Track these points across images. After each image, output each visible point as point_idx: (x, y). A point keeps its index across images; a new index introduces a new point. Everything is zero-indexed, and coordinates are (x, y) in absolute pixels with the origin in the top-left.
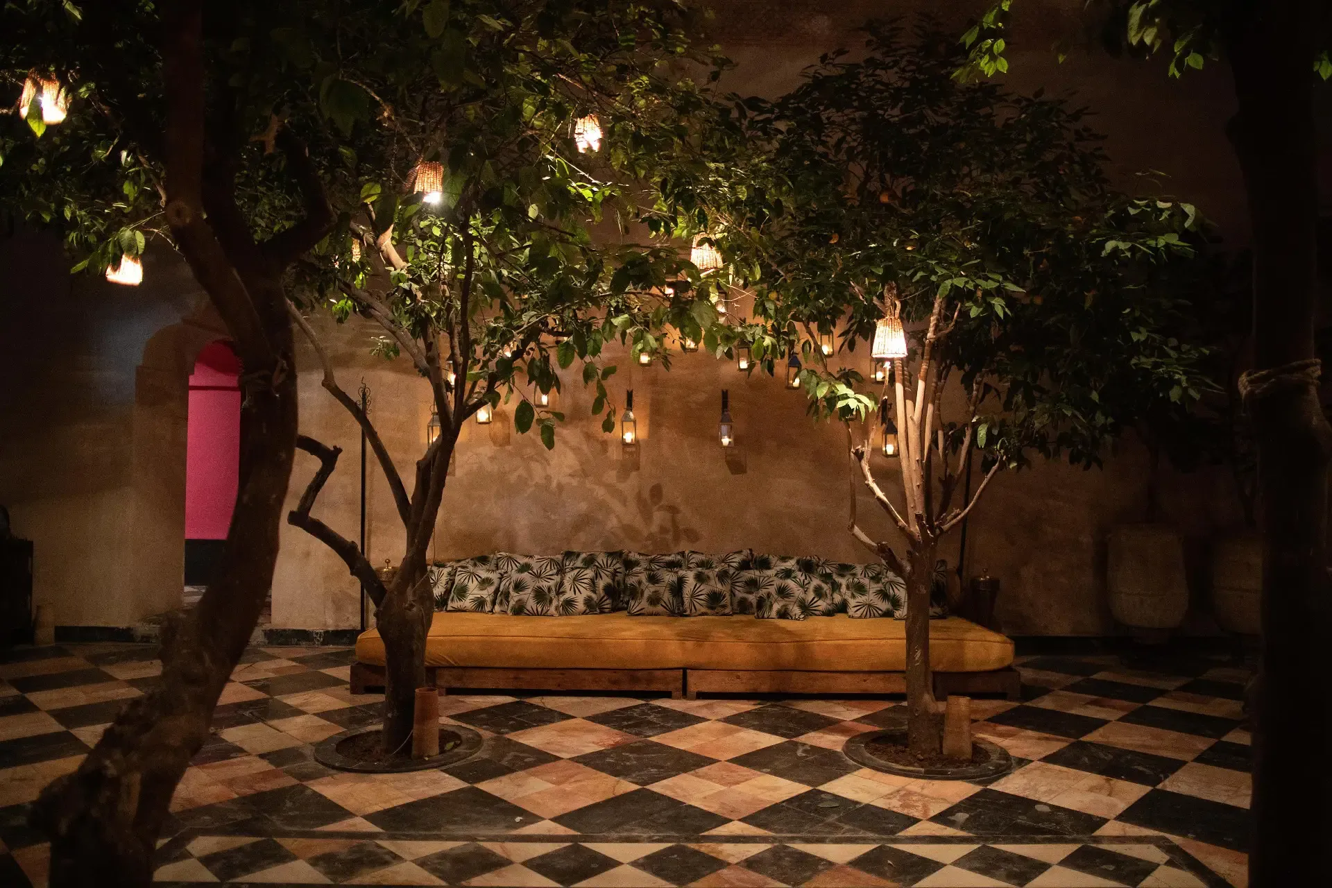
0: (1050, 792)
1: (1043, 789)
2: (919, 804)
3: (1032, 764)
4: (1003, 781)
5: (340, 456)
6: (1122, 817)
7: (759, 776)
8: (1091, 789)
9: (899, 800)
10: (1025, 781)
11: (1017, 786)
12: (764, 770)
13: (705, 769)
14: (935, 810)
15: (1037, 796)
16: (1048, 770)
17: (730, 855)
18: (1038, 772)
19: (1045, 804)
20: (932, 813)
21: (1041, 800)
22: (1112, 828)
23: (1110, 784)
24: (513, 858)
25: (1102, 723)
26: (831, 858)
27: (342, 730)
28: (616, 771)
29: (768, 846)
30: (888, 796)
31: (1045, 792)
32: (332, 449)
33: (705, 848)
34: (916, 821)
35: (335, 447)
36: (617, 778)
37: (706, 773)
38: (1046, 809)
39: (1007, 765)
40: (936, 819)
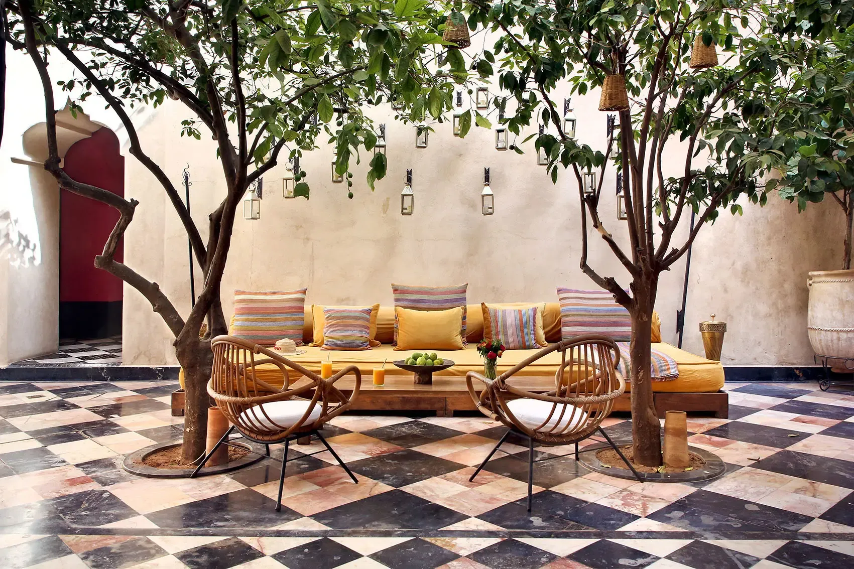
0: (758, 494)
1: (752, 490)
2: (640, 503)
3: (743, 469)
4: (715, 483)
5: (137, 208)
6: (827, 516)
7: (500, 478)
8: (797, 491)
9: (621, 500)
10: (735, 484)
11: (728, 488)
12: (505, 474)
13: (454, 473)
14: (653, 508)
15: (747, 496)
16: (758, 474)
17: (461, 548)
18: (747, 476)
19: (755, 504)
20: (650, 512)
21: (751, 500)
22: (818, 526)
23: (813, 487)
24: (265, 552)
25: (807, 435)
26: (554, 551)
27: (156, 443)
28: (376, 476)
29: (499, 540)
30: (611, 497)
31: (754, 493)
32: (130, 201)
33: (439, 542)
34: (636, 517)
35: (132, 200)
36: (375, 481)
37: (454, 477)
38: (756, 508)
39: (720, 469)
40: (652, 516)
